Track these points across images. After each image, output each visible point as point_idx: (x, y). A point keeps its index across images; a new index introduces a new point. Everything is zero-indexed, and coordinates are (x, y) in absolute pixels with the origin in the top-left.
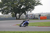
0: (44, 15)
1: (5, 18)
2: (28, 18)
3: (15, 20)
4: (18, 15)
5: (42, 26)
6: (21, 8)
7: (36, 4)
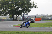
0: (39, 17)
1: (3, 19)
2: (24, 19)
3: (12, 21)
4: (15, 16)
6: (18, 10)
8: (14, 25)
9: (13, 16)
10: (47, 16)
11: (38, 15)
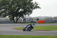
5: (40, 30)
7: (34, 7)
8: (14, 28)
9: (13, 18)
10: (51, 18)
11: (41, 17)
